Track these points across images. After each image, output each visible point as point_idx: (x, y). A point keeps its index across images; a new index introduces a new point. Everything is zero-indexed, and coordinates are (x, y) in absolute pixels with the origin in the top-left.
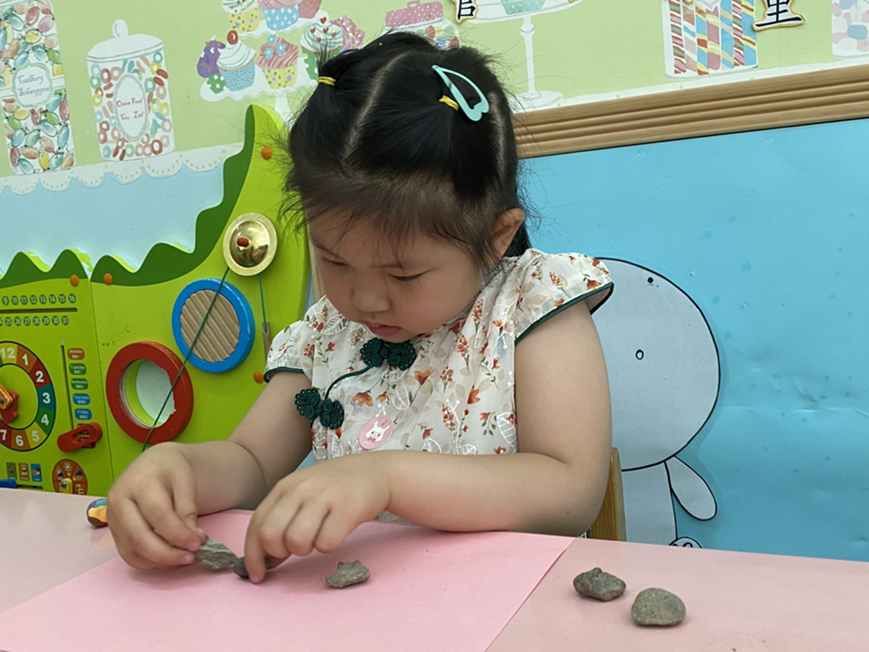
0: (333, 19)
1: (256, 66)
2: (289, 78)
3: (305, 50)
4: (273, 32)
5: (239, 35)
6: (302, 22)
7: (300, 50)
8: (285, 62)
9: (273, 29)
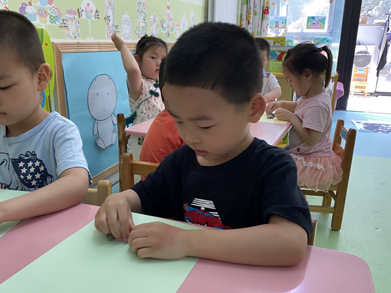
0: (56, 7)
1: (37, 15)
2: (45, 21)
3: (49, 14)
4: (42, 6)
5: (32, 3)
6: (48, 5)
7: (48, 14)
8: (45, 16)
9: (41, 4)
